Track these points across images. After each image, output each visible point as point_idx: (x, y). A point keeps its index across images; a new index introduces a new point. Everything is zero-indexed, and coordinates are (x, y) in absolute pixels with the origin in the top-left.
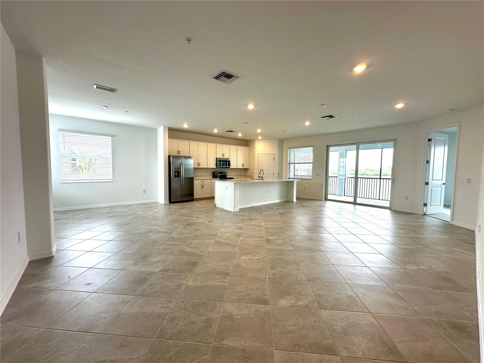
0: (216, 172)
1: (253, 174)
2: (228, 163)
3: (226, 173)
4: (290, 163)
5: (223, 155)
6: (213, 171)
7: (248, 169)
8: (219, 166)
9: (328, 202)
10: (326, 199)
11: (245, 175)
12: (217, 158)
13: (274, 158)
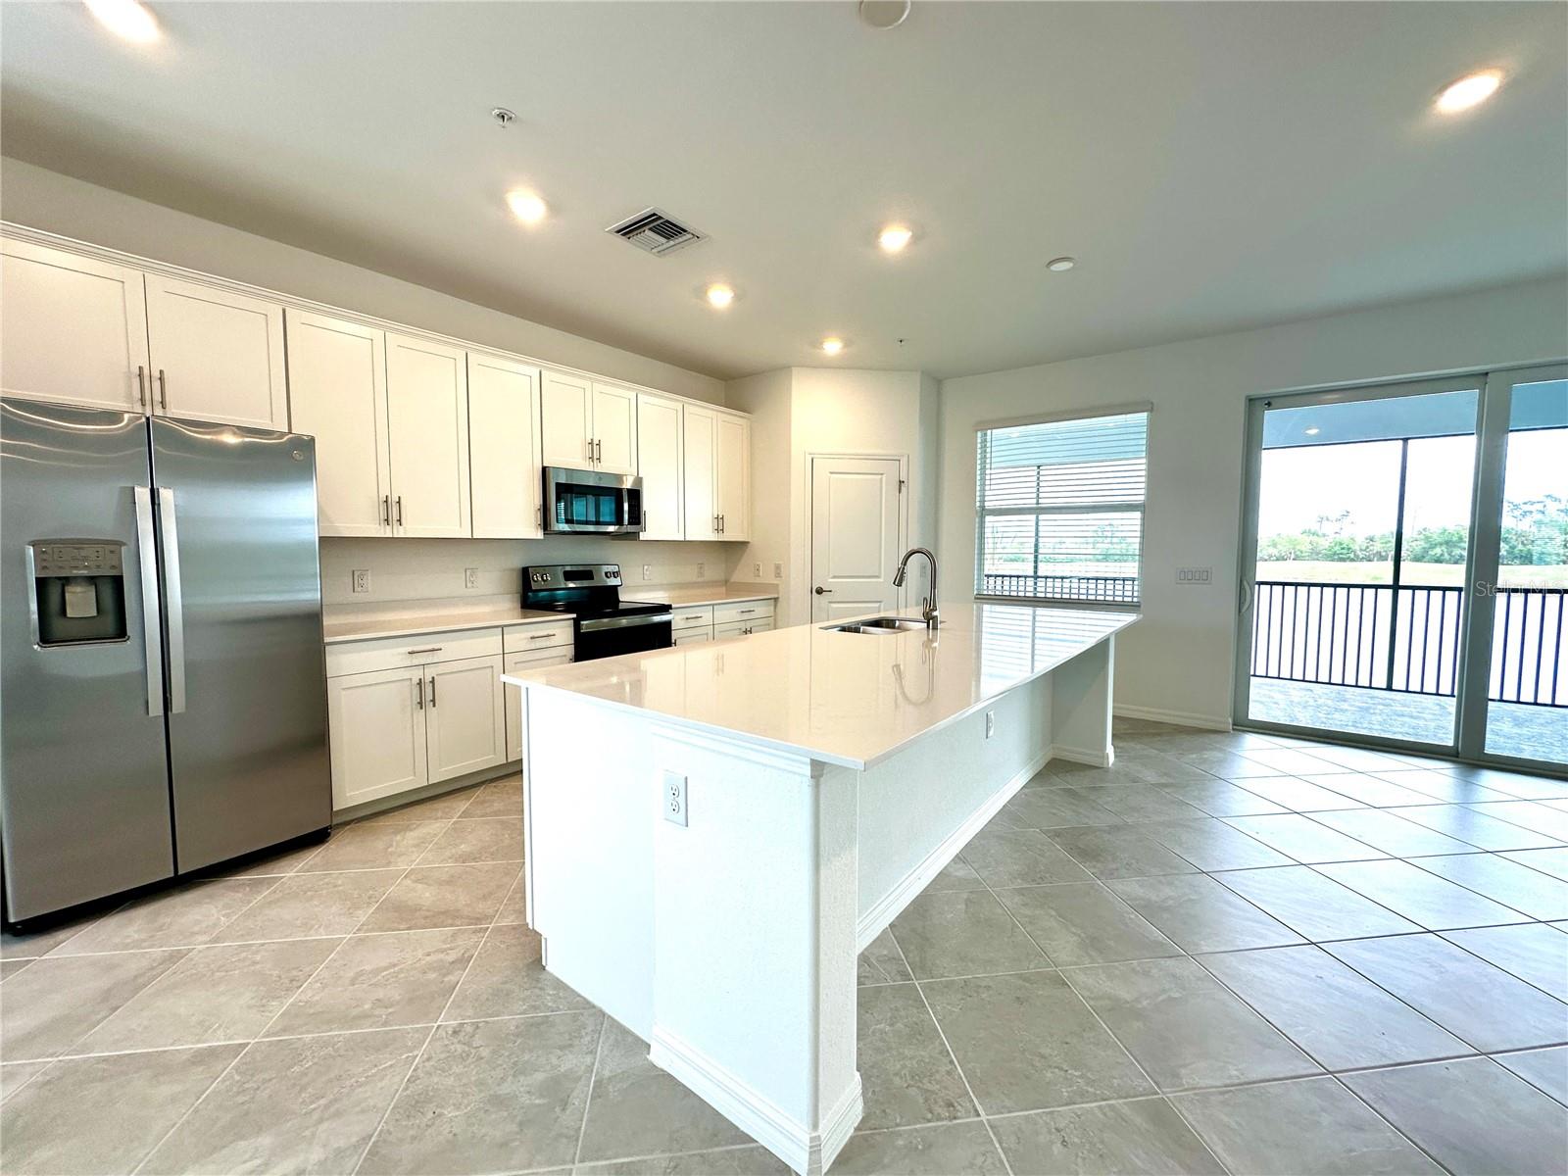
0: (543, 569)
1: (778, 575)
2: (626, 506)
3: (616, 574)
4: (984, 512)
5: (594, 448)
6: (518, 561)
7: (744, 544)
8: (566, 527)
9: (1251, 740)
10: (1245, 725)
11: (726, 582)
12: (544, 469)
13: (901, 482)
